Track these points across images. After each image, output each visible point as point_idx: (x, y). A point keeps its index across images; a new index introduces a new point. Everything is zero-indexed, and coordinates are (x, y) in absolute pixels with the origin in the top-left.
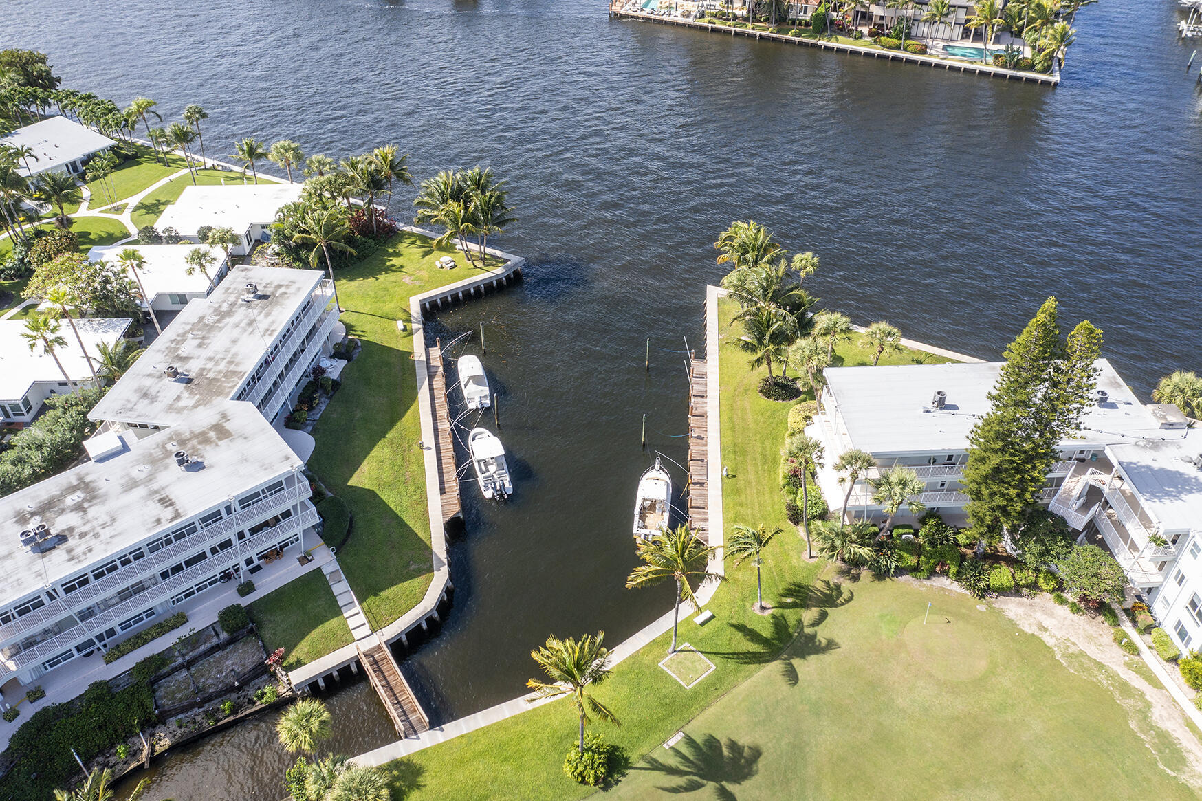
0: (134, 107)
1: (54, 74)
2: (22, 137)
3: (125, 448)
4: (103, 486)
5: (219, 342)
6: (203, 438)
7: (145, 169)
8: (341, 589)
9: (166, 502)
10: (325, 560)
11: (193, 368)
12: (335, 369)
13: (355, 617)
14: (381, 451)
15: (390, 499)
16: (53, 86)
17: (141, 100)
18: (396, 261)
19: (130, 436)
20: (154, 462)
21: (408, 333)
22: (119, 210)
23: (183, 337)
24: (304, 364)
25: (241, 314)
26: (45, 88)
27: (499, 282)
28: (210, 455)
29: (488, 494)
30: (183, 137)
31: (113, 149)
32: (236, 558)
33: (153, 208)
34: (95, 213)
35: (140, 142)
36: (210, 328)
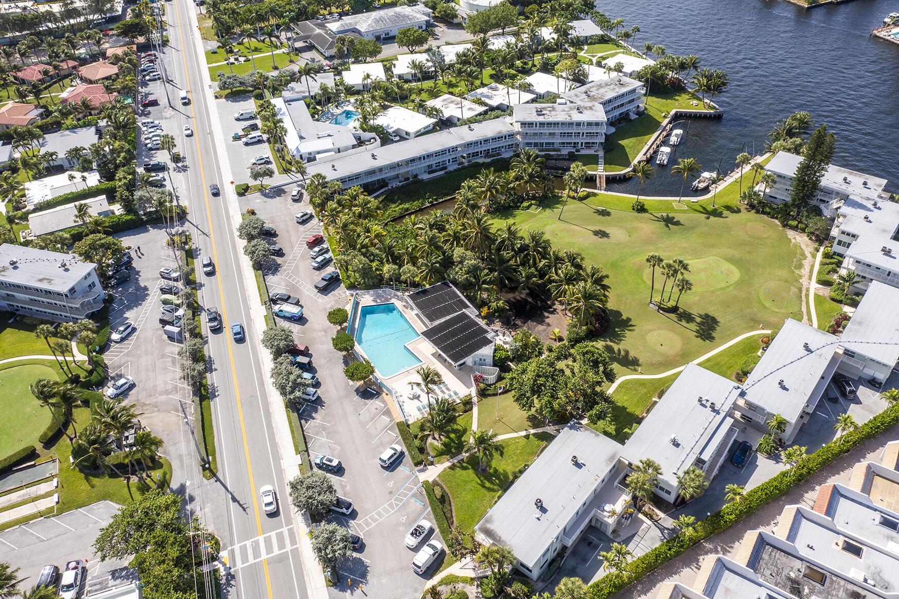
0: (616, 21)
1: (595, 4)
2: (575, 23)
3: (566, 104)
4: (557, 109)
5: (602, 91)
6: (586, 108)
7: (610, 46)
8: (601, 161)
9: (570, 116)
10: (601, 153)
11: (592, 94)
12: (633, 116)
13: (601, 167)
14: (633, 140)
15: (627, 150)
16: (592, 9)
17: (619, 19)
18: (677, 98)
19: (568, 102)
20: (571, 109)
21: (665, 117)
22: (593, 56)
23: (593, 87)
24: (624, 109)
25: (612, 87)
26: (589, 8)
27: (710, 116)
28: (585, 111)
29: (658, 162)
30: (627, 35)
31: (602, 36)
32: (579, 140)
33: (604, 58)
34: (585, 55)
35: (613, 37)
36: (602, 87)
